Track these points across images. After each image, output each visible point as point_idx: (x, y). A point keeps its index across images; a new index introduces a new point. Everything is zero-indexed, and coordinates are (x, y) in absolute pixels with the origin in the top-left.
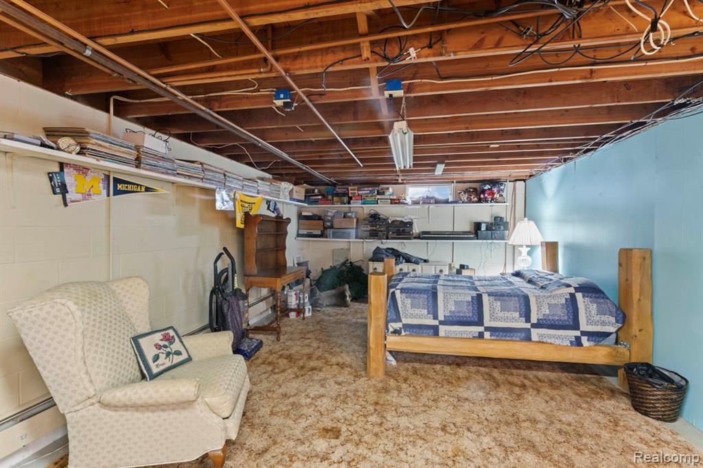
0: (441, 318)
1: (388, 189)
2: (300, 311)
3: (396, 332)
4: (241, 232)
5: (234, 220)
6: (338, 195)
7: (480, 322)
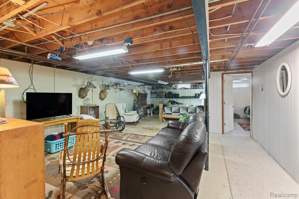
0: (172, 112)
1: (173, 85)
2: (150, 114)
3: (164, 114)
4: (137, 97)
5: (136, 94)
6: (160, 87)
7: (179, 113)
